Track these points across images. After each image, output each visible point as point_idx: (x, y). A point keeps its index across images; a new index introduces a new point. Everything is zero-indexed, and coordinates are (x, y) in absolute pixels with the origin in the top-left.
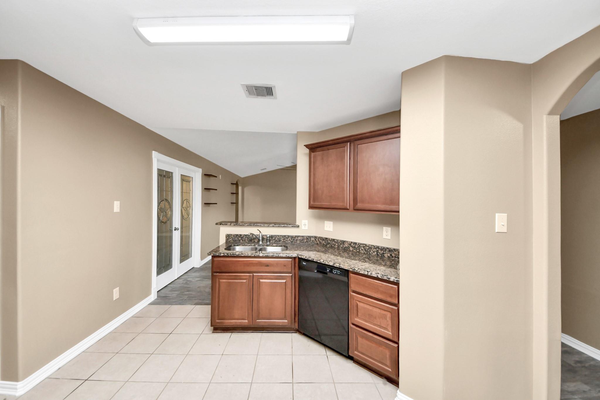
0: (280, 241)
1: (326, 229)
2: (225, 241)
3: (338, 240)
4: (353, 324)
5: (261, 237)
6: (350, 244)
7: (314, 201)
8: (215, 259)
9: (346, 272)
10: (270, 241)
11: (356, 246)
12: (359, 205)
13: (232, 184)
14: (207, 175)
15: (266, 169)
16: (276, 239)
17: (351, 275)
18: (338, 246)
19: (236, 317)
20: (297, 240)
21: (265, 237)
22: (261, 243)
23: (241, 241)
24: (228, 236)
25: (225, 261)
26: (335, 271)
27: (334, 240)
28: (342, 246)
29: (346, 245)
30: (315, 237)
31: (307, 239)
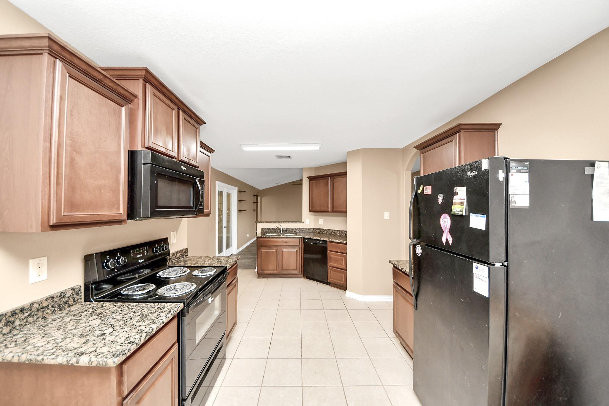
0: (292, 231)
1: (320, 223)
2: (260, 232)
3: (326, 229)
4: (330, 266)
5: (282, 229)
6: (332, 231)
7: (312, 207)
8: (259, 239)
9: (326, 242)
10: (287, 231)
11: (336, 232)
12: (335, 209)
13: (254, 195)
14: (240, 191)
15: (279, 183)
16: (291, 230)
17: (328, 243)
18: (326, 233)
19: (271, 269)
20: (303, 230)
21: (284, 229)
22: (282, 232)
23: (270, 232)
24: (262, 229)
25: (264, 240)
26: (321, 242)
27: (324, 229)
28: (328, 232)
29: (330, 232)
30: (314, 228)
31: (309, 229)
